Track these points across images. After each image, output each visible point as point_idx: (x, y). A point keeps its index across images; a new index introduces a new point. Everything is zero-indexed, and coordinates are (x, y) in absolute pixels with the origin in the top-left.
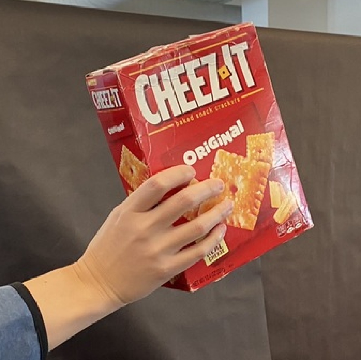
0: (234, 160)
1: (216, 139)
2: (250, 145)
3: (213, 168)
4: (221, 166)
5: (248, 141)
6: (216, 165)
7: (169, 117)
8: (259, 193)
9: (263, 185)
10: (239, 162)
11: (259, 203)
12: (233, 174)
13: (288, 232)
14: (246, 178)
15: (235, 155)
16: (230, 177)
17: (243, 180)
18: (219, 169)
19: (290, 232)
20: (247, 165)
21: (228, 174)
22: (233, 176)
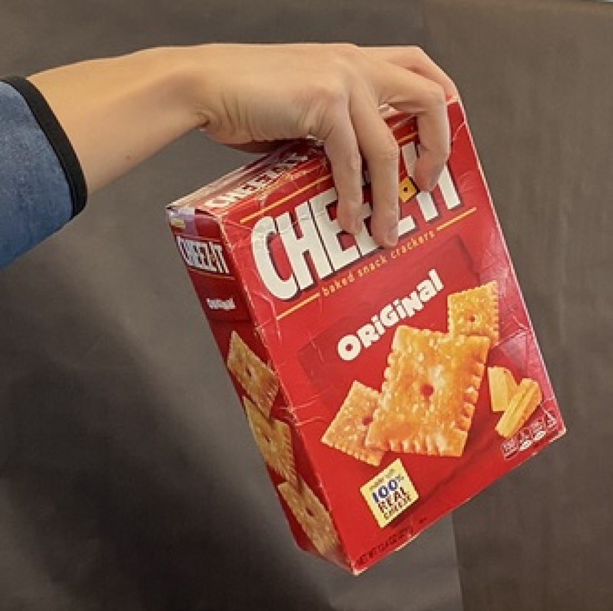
0: (427, 340)
1: (395, 308)
2: (454, 311)
3: (391, 360)
4: (404, 354)
5: (450, 305)
6: (396, 353)
7: (311, 282)
8: (471, 390)
9: (477, 375)
10: (435, 343)
11: (471, 408)
12: (425, 364)
13: (522, 448)
14: (448, 369)
15: (427, 332)
16: (421, 370)
17: (442, 373)
18: (400, 360)
19: (525, 448)
20: (450, 345)
21: (416, 365)
22: (425, 369)
